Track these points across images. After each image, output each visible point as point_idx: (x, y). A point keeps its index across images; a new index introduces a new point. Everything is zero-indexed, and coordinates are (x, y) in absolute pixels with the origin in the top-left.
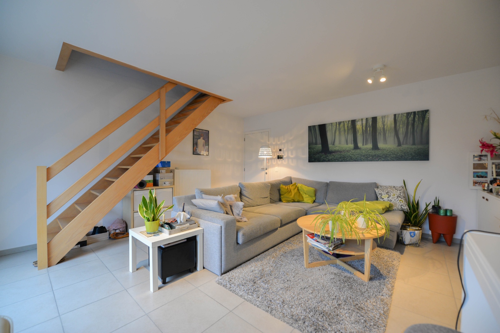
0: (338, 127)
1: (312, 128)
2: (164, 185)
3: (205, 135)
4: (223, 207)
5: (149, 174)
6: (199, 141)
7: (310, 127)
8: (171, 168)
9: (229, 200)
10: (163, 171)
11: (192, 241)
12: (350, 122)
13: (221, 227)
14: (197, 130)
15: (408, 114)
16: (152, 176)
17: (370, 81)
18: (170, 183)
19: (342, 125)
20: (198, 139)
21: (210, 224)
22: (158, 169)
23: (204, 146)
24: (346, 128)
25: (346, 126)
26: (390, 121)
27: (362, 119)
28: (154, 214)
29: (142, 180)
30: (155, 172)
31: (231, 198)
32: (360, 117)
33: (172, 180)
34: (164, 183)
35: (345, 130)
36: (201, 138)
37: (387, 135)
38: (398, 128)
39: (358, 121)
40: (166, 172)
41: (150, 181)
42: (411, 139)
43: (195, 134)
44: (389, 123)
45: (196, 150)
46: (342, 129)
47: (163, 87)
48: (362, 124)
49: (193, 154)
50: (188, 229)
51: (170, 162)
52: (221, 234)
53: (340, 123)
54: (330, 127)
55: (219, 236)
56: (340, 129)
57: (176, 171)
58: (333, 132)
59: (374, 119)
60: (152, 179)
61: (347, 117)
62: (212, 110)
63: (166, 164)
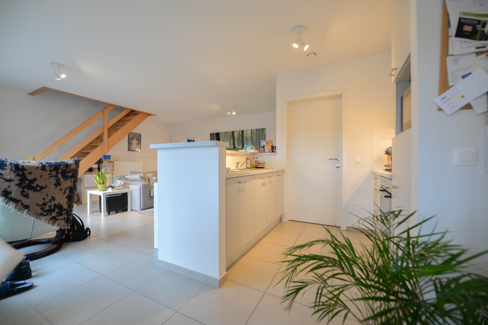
0: (225, 135)
1: (212, 135)
2: (107, 171)
3: (138, 138)
4: (143, 179)
5: (95, 164)
6: (133, 141)
7: (211, 134)
8: (111, 160)
9: (148, 176)
10: (105, 162)
11: (125, 195)
12: (231, 133)
13: (140, 187)
14: (131, 133)
15: (257, 130)
16: (97, 165)
17: (234, 113)
18: (111, 170)
19: (227, 134)
20: (132, 140)
21: (135, 186)
22: (101, 160)
23: (137, 145)
24: (230, 136)
25: (229, 135)
26: (249, 133)
27: (237, 131)
28: (103, 181)
29: (91, 167)
30: (100, 162)
31: (149, 176)
32: (236, 130)
33: (112, 168)
34: (106, 170)
35: (229, 137)
36: (135, 139)
37: (248, 141)
38: (253, 137)
39: (235, 132)
40: (108, 163)
41: (95, 168)
42: (258, 143)
43: (130, 136)
44: (249, 134)
45: (131, 148)
46: (228, 136)
47: (105, 108)
48: (237, 134)
49: (128, 150)
50: (122, 189)
51: (110, 156)
52: (141, 190)
53: (227, 133)
54: (222, 134)
55: (139, 192)
56: (226, 136)
57: (115, 162)
58: (223, 138)
59: (243, 131)
60: (97, 167)
61: (230, 129)
62: (141, 122)
63: (107, 157)
